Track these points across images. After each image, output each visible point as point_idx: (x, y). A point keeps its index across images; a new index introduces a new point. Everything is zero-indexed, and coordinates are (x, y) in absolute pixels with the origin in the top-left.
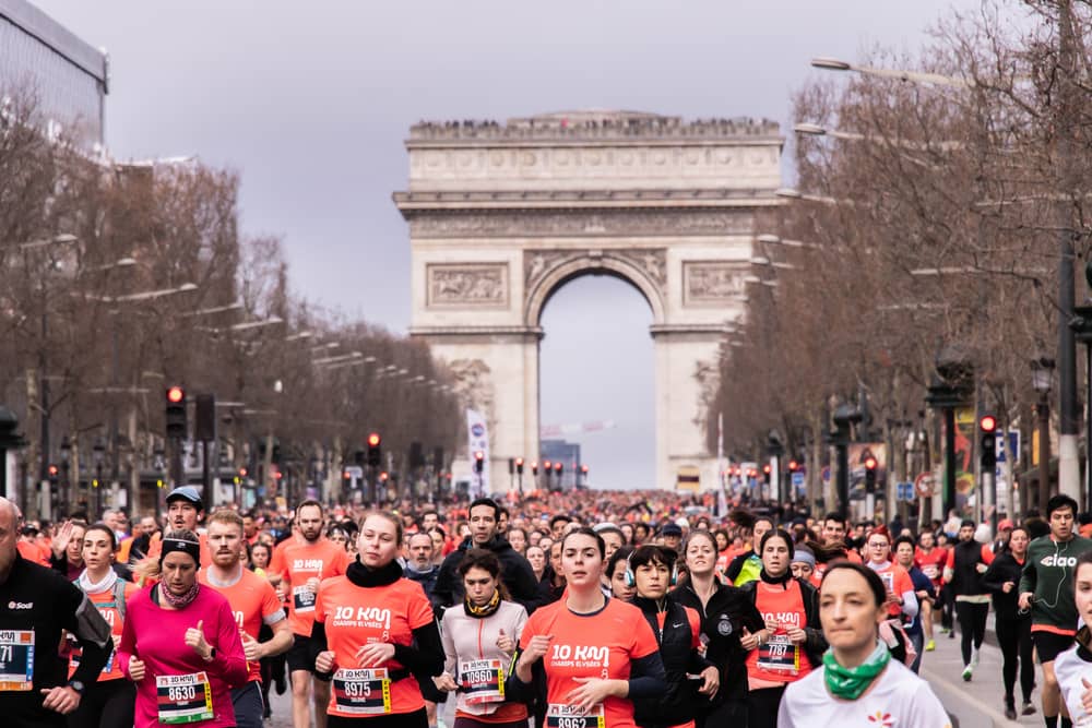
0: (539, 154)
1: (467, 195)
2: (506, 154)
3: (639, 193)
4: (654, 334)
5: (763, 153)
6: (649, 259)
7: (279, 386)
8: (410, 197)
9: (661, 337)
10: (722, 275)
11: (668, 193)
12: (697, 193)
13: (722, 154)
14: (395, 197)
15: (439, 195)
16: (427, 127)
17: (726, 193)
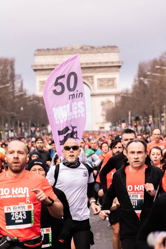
0: (64, 56)
1: (48, 65)
2: (57, 56)
3: (87, 64)
4: (91, 96)
5: (115, 54)
6: (90, 78)
7: (22, 109)
8: (35, 66)
9: (93, 96)
10: (106, 82)
11: (94, 63)
12: (100, 63)
13: (105, 54)
14: (32, 66)
15: (42, 66)
16: (38, 50)
17: (106, 63)
